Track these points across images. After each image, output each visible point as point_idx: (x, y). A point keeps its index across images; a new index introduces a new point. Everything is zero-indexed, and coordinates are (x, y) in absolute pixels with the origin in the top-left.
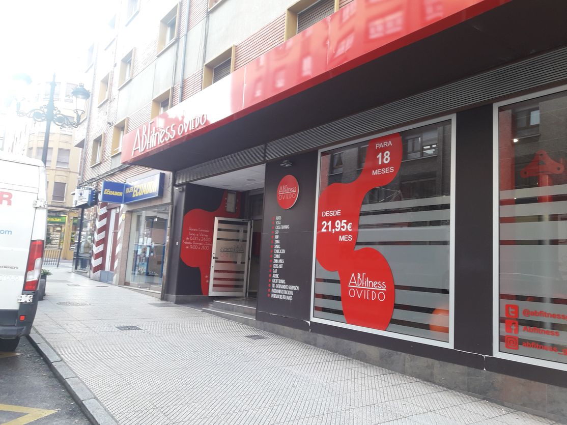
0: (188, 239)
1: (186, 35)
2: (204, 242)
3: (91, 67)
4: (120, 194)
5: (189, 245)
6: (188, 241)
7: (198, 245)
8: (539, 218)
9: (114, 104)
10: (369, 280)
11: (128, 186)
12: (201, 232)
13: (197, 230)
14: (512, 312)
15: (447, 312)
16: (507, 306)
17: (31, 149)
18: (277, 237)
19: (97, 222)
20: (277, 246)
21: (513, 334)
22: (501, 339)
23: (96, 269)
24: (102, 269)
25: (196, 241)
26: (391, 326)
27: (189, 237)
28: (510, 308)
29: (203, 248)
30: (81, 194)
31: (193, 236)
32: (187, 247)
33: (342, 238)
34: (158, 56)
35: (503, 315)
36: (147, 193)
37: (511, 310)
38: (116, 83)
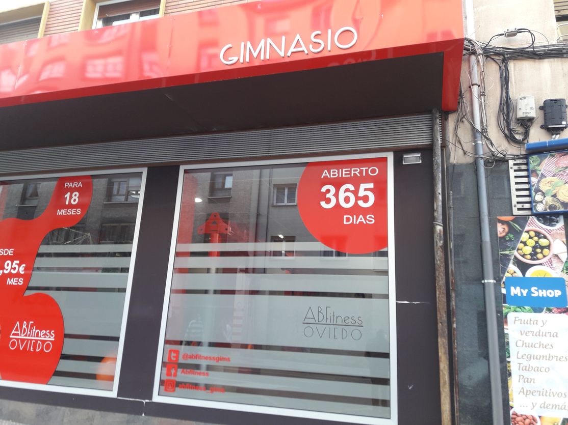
8: (208, 271)
10: (36, 329)
14: (174, 357)
15: (115, 359)
16: (170, 351)
21: (172, 378)
22: (162, 382)
26: (55, 379)
28: (172, 353)
33: (11, 282)
35: (166, 360)
37: (173, 355)
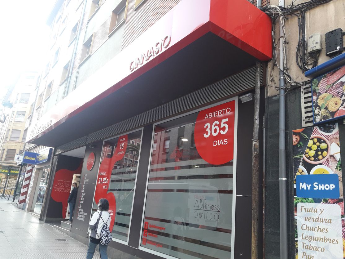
0: (56, 185)
1: (71, 76)
2: (66, 188)
3: (37, 88)
4: (34, 159)
5: (57, 189)
6: (56, 187)
7: (62, 190)
9: (42, 109)
11: (38, 155)
12: (65, 182)
13: (62, 181)
17: (9, 130)
18: (84, 186)
19: (26, 175)
20: (83, 191)
21: (145, 237)
22: (142, 239)
23: (21, 202)
24: (24, 202)
25: (61, 187)
27: (57, 185)
29: (65, 191)
30: (18, 158)
31: (60, 184)
32: (56, 190)
33: (104, 187)
34: (60, 86)
35: (144, 228)
36: (44, 159)
37: (146, 225)
38: (44, 97)
